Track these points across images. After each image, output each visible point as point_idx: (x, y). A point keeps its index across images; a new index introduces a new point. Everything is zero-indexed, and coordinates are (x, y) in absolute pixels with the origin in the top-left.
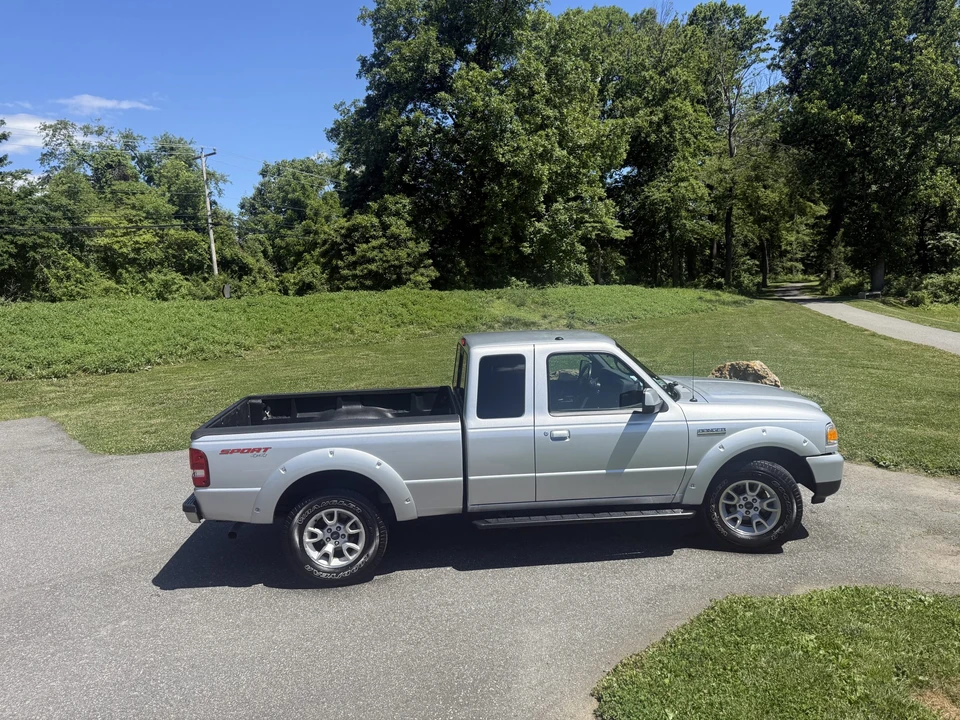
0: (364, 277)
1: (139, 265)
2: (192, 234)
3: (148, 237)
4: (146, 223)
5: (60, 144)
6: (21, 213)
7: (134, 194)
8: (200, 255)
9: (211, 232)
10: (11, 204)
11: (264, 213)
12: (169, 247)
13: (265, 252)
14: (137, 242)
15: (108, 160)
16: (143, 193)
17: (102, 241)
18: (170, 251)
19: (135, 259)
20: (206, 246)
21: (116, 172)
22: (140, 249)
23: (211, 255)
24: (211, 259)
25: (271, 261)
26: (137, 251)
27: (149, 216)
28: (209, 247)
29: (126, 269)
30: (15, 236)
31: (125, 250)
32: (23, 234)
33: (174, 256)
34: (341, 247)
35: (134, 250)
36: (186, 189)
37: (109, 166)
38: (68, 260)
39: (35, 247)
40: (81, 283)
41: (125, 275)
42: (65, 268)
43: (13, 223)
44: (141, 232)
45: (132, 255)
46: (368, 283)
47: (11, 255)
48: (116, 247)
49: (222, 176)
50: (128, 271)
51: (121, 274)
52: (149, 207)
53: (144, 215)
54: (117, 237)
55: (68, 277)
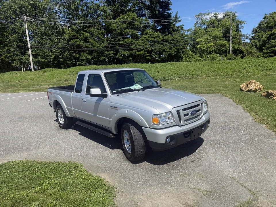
0: (271, 53)
1: (208, 52)
2: (225, 42)
3: (212, 44)
4: (212, 40)
5: (200, 20)
6: (179, 41)
7: (211, 31)
8: (226, 48)
9: (231, 41)
10: (177, 38)
11: (259, 32)
12: (217, 46)
13: (256, 46)
14: (208, 46)
15: (210, 23)
16: (214, 31)
17: (199, 46)
18: (218, 48)
19: (207, 51)
20: (229, 45)
21: (212, 26)
22: (208, 48)
23: (230, 48)
24: (230, 50)
25: (258, 49)
26: (207, 48)
27: (213, 37)
28: (230, 46)
29: (204, 54)
30: (177, 47)
31: (204, 48)
32: (179, 46)
33: (218, 49)
34: (266, 42)
35: (206, 48)
36: (227, 28)
37: (211, 24)
38: (189, 52)
39: (181, 49)
40: (191, 58)
41: (204, 55)
42: (187, 54)
43: (177, 43)
44: (210, 43)
45: (206, 50)
46: (272, 55)
47: (175, 52)
48: (202, 48)
49: (244, 22)
50: (205, 54)
51: (203, 55)
52: (214, 35)
53: (212, 37)
54: (203, 45)
55: (188, 56)
